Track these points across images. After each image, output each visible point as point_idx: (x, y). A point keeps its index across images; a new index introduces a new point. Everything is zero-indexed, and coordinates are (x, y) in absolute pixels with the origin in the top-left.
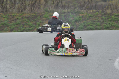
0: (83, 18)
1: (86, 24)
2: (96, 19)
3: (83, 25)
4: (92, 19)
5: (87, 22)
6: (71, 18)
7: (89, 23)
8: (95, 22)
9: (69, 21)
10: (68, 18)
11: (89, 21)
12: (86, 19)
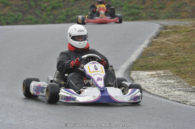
0: (65, 3)
1: (70, 13)
2: (86, 5)
3: (66, 14)
4: (79, 5)
5: (72, 10)
6: (45, 3)
7: (75, 12)
8: (84, 10)
9: (43, 8)
10: (39, 3)
11: (74, 8)
12: (70, 5)
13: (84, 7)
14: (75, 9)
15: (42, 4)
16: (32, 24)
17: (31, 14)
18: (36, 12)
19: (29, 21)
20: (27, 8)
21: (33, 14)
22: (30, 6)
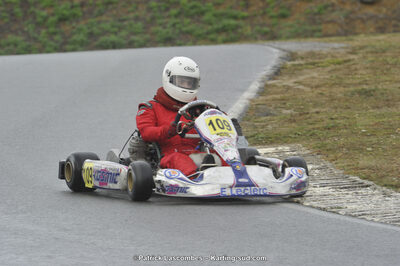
13: (125, 17)
14: (107, 21)
15: (37, 11)
16: (18, 54)
17: (15, 32)
18: (26, 29)
19: (12, 47)
20: (6, 20)
21: (20, 33)
22: (12, 15)
